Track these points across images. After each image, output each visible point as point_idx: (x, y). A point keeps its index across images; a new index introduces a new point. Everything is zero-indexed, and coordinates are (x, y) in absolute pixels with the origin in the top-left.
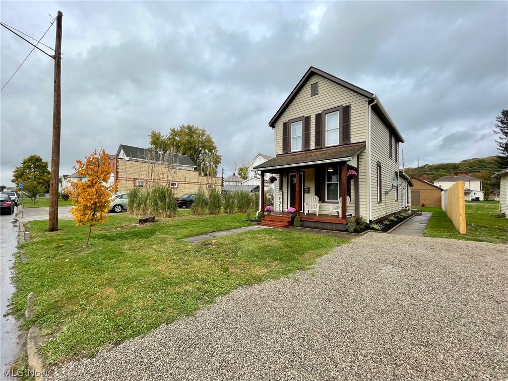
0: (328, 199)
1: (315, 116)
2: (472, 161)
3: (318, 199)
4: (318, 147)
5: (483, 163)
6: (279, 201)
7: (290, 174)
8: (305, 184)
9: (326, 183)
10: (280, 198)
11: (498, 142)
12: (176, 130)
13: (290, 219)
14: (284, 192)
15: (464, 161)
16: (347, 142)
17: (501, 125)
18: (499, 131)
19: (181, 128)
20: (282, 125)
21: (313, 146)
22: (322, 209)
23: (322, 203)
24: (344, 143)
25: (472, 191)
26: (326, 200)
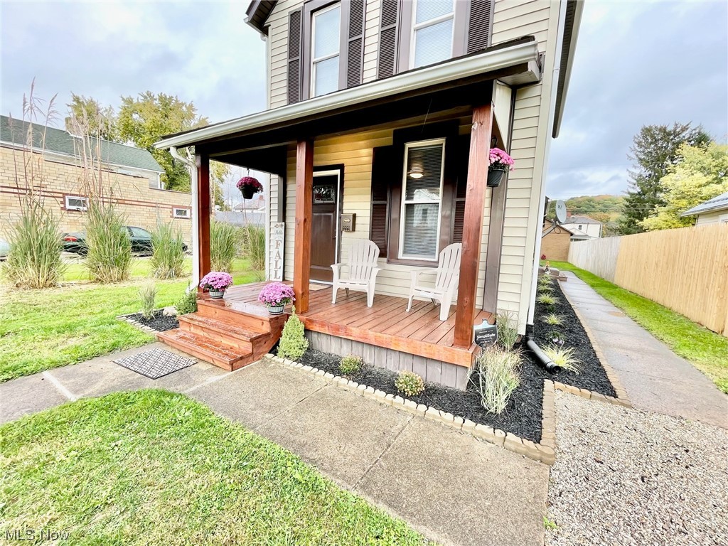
0: (405, 252)
2: (580, 200)
3: (378, 251)
5: (591, 203)
6: (275, 252)
8: (345, 206)
9: (404, 202)
10: (277, 244)
11: (630, 172)
12: (135, 101)
13: (266, 328)
14: (290, 225)
15: (572, 199)
17: (637, 148)
18: (634, 156)
19: (145, 97)
22: (387, 281)
23: (389, 262)
25: (590, 237)
26: (401, 255)
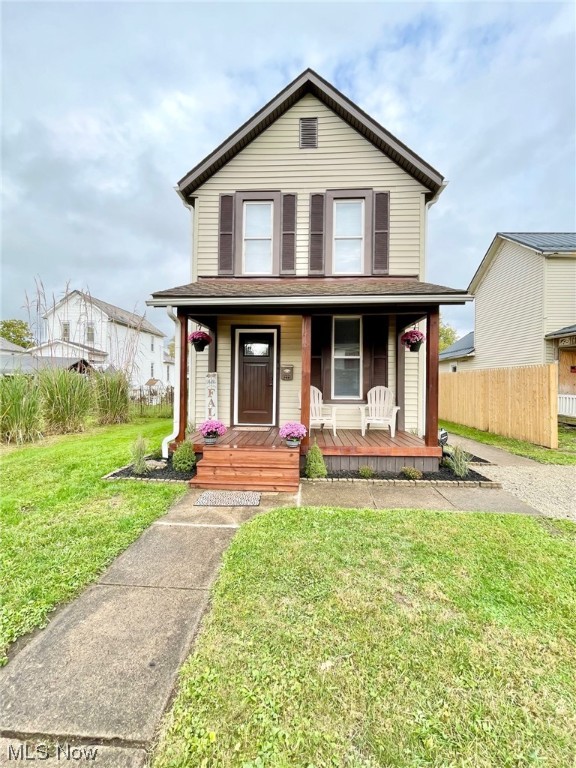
0: (337, 394)
1: (308, 197)
4: (317, 272)
6: (208, 400)
7: (238, 331)
8: (282, 359)
9: (333, 357)
10: (210, 393)
14: (222, 375)
16: (382, 272)
20: (218, 199)
21: (302, 267)
24: (375, 272)
26: (333, 397)
